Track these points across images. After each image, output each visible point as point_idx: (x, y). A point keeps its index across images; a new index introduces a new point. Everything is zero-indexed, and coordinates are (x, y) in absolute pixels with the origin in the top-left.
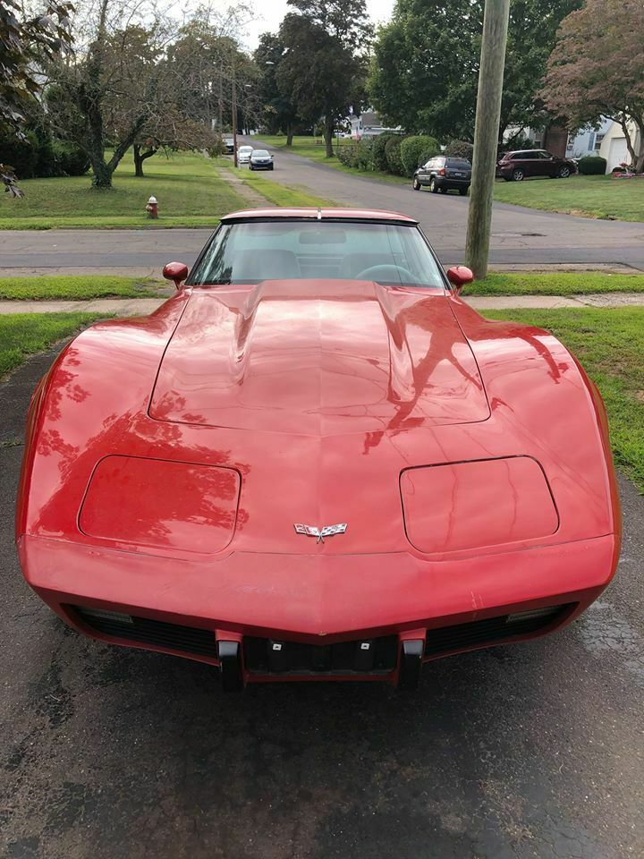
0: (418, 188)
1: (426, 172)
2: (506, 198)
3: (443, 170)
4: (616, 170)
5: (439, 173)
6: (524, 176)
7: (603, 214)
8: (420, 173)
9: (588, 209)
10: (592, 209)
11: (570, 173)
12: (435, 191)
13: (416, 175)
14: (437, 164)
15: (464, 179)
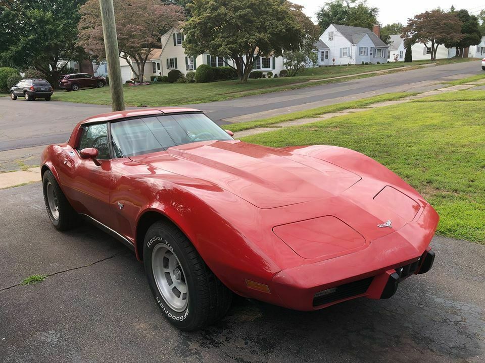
0: (15, 99)
1: (19, 89)
2: (78, 100)
3: (33, 87)
4: (127, 82)
5: (30, 89)
6: (79, 88)
7: (139, 104)
8: (15, 90)
9: (130, 102)
10: (132, 102)
11: (104, 85)
12: (29, 100)
13: (12, 91)
14: (26, 84)
15: (47, 91)
